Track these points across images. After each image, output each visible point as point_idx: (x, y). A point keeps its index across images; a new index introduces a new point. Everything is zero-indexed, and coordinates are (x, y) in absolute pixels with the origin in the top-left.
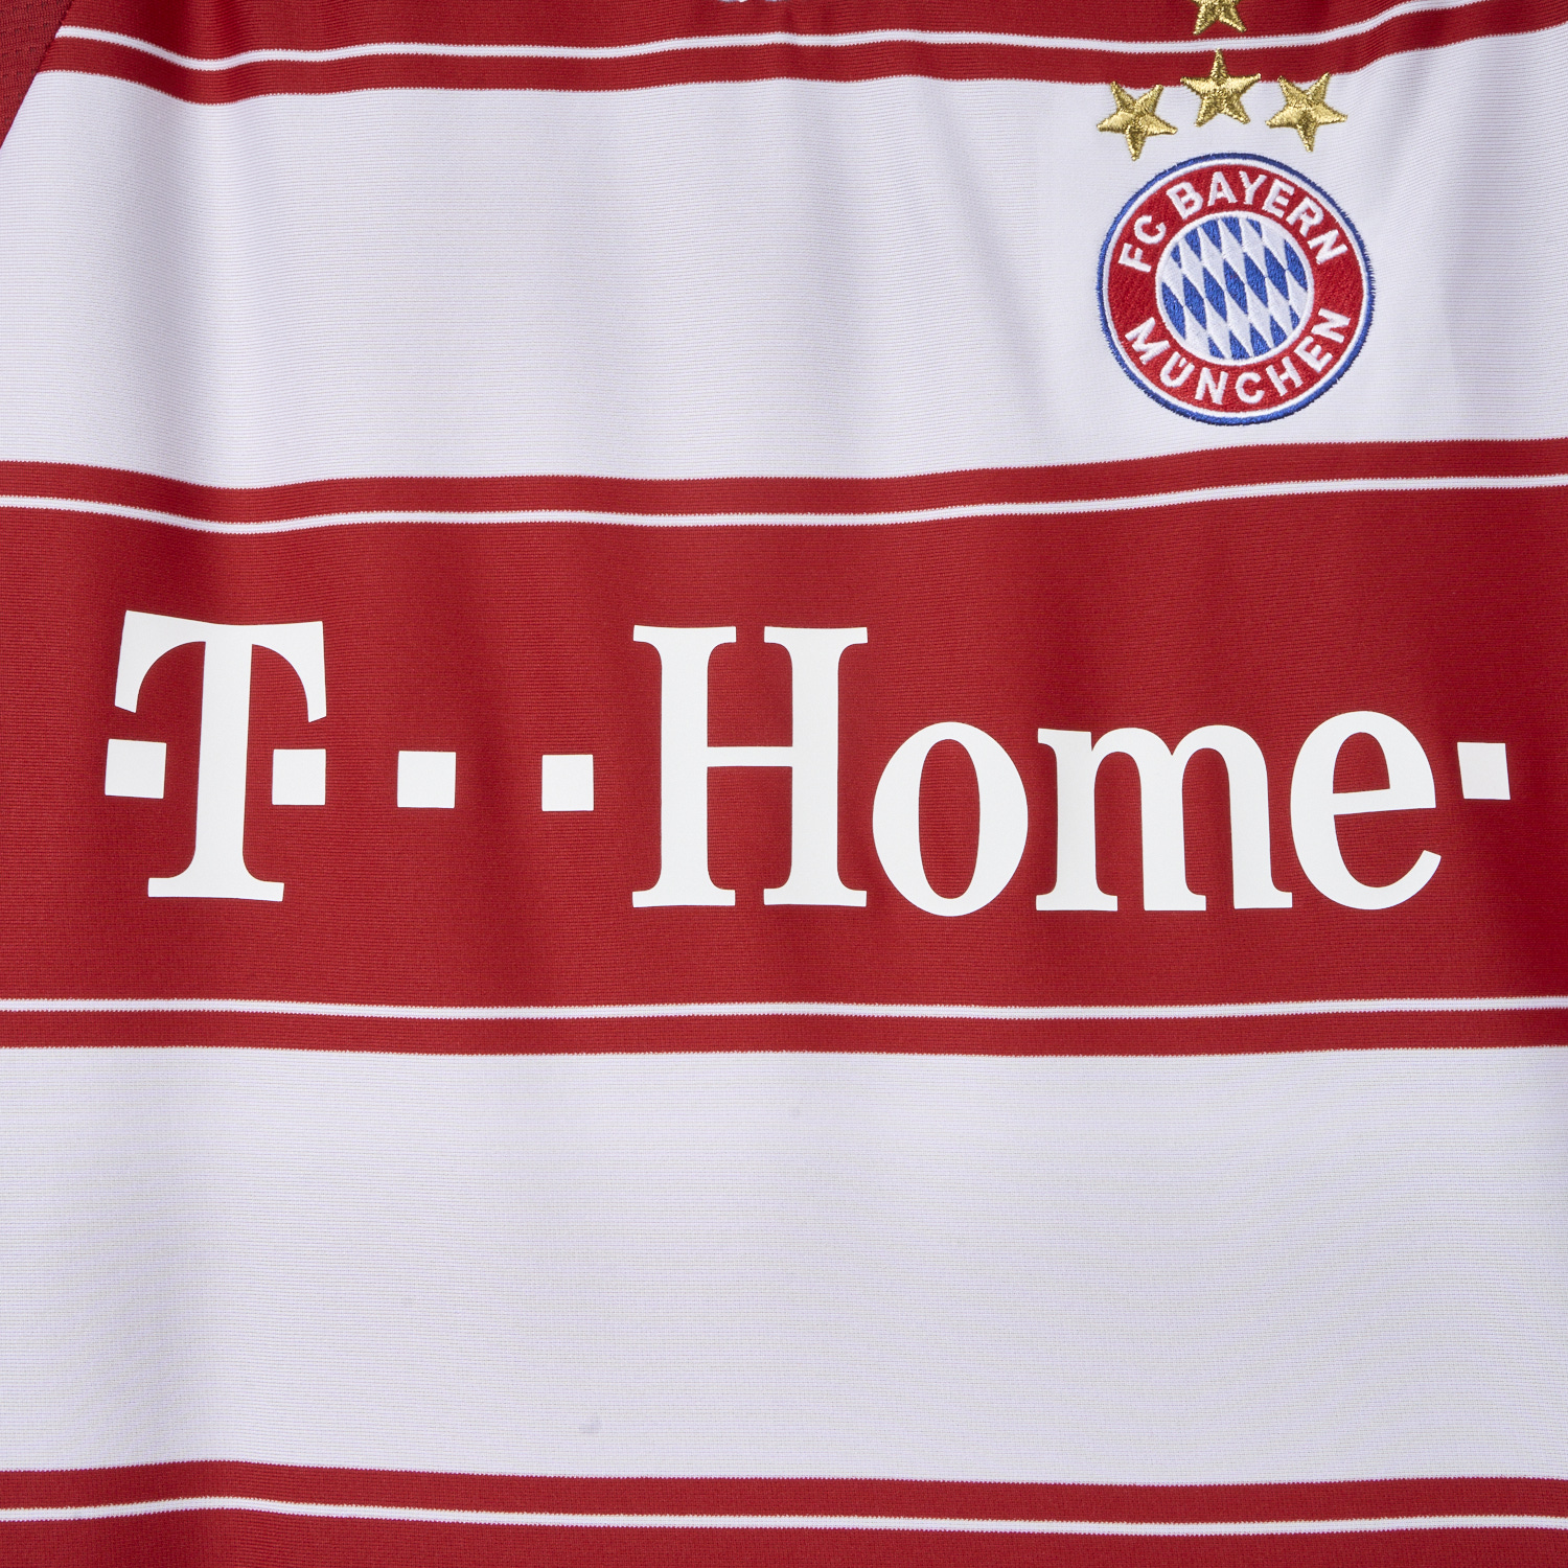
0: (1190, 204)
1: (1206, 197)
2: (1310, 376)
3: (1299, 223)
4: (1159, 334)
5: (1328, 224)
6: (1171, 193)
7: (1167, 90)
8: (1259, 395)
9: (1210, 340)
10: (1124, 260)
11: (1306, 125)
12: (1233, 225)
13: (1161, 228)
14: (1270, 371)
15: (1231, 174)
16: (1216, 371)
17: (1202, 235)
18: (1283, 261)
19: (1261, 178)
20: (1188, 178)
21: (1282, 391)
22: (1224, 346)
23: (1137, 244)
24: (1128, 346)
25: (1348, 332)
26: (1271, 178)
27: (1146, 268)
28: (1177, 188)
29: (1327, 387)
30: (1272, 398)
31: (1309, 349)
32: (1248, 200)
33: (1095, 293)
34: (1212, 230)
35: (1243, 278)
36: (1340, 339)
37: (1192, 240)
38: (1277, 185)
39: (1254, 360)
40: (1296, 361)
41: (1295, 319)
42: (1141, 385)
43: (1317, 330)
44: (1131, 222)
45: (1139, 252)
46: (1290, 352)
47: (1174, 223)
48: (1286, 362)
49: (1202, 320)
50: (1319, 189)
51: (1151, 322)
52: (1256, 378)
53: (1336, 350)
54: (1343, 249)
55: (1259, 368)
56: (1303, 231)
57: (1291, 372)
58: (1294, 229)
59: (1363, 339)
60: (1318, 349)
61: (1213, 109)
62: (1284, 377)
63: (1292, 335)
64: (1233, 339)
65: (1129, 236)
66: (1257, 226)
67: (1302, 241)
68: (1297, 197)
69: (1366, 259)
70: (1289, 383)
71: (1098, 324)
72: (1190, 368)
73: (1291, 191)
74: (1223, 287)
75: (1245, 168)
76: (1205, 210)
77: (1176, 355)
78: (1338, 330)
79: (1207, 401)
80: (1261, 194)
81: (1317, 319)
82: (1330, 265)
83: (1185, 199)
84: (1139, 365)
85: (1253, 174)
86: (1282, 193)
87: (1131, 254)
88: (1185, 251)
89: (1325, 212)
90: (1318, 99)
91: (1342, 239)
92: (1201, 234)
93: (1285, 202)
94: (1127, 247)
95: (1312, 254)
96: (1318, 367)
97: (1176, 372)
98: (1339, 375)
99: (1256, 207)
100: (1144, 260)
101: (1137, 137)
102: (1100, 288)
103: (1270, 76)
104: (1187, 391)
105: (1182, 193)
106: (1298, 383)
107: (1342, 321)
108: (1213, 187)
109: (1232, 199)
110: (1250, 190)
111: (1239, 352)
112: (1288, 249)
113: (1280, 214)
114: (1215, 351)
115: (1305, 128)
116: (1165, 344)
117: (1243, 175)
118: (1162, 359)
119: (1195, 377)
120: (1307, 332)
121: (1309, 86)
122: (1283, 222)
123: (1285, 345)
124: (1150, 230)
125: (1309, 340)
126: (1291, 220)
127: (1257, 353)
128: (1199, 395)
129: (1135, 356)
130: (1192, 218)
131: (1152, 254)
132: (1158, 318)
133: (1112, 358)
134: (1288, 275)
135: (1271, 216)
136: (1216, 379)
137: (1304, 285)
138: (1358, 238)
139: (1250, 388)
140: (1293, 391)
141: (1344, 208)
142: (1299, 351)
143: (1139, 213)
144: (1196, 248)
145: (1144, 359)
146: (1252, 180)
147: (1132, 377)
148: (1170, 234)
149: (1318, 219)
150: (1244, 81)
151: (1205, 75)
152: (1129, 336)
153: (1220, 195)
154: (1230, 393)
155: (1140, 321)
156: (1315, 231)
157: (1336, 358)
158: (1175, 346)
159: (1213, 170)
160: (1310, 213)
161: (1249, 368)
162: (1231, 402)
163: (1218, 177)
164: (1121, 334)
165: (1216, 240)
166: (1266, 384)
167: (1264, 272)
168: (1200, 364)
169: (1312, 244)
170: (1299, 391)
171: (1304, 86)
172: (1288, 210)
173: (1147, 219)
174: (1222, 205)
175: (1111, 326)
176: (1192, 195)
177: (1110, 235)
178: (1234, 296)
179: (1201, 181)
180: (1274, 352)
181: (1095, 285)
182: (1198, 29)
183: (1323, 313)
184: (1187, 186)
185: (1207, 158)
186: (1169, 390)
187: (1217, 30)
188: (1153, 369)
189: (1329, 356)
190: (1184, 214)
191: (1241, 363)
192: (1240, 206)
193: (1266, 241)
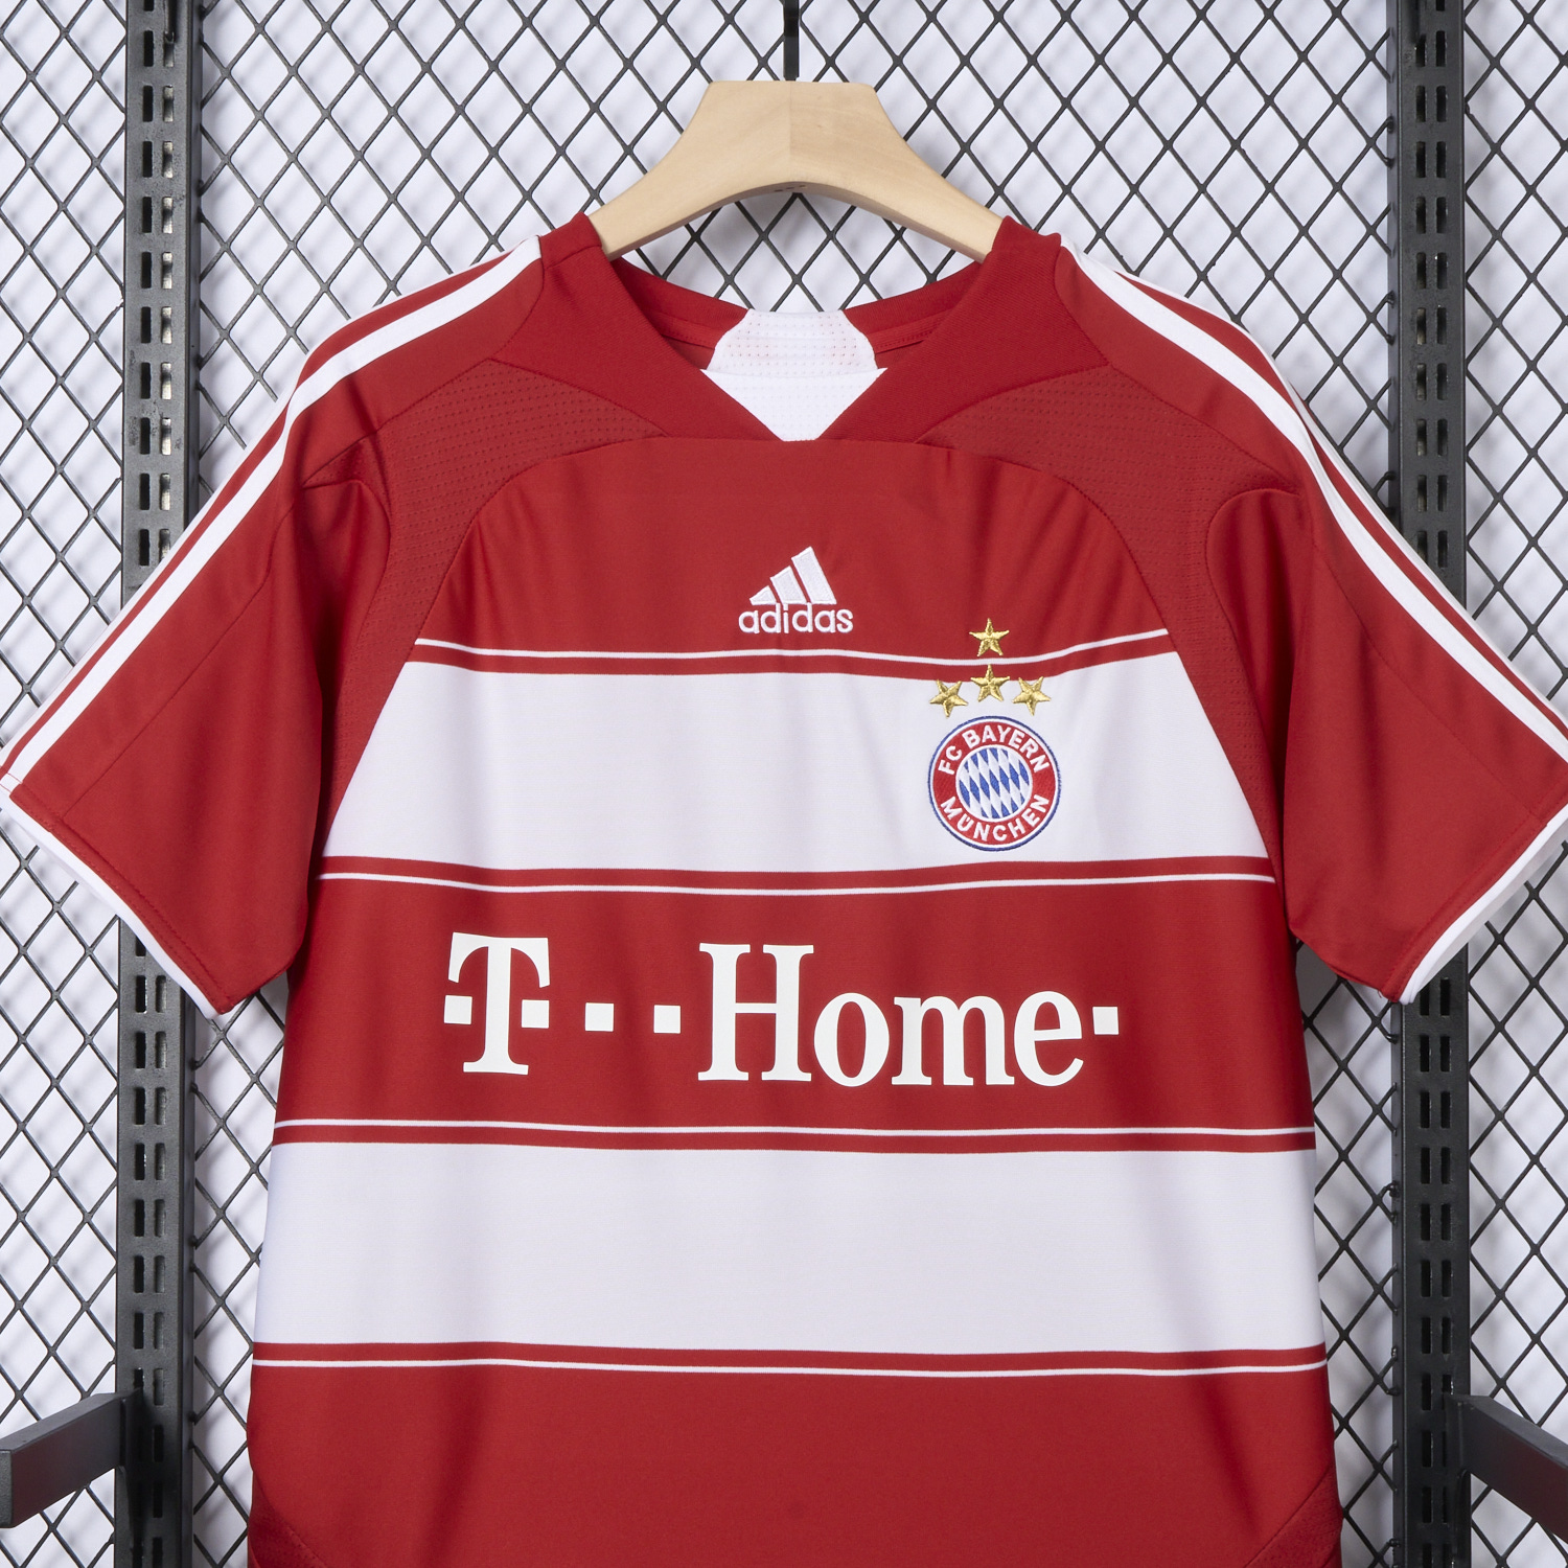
0: (973, 741)
1: (982, 738)
2: (1029, 828)
3: (1026, 751)
4: (957, 805)
5: (1040, 752)
6: (965, 735)
7: (964, 683)
8: (1005, 836)
9: (982, 809)
10: (941, 768)
11: (1032, 701)
12: (994, 752)
13: (960, 752)
14: (1010, 825)
15: (994, 726)
16: (984, 824)
17: (979, 756)
18: (1018, 771)
19: (1008, 729)
20: (973, 728)
21: (1015, 835)
22: (988, 812)
23: (948, 760)
24: (942, 810)
25: (1047, 807)
26: (1013, 729)
27: (952, 772)
28: (967, 733)
29: (1037, 834)
30: (1011, 839)
31: (1029, 815)
32: (1002, 740)
33: (927, 785)
34: (984, 754)
35: (998, 779)
36: (1044, 810)
37: (974, 759)
38: (1016, 732)
39: (1003, 819)
40: (1023, 820)
41: (1023, 800)
42: (948, 829)
43: (1033, 805)
44: (945, 749)
45: (948, 764)
46: (1020, 816)
47: (966, 750)
48: (1018, 821)
49: (978, 798)
50: (1036, 735)
51: (954, 798)
52: (1003, 828)
53: (1042, 816)
54: (1047, 765)
55: (1005, 823)
56: (1028, 756)
57: (1020, 826)
58: (1024, 755)
59: (1054, 811)
60: (1033, 815)
61: (986, 693)
62: (1016, 828)
63: (1021, 807)
64: (993, 809)
65: (943, 756)
66: (1005, 753)
67: (1028, 761)
68: (1027, 737)
69: (1058, 771)
70: (1019, 832)
71: (928, 799)
72: (972, 822)
73: (1023, 735)
74: (989, 783)
75: (1001, 724)
76: (981, 744)
77: (965, 815)
78: (1043, 806)
79: (979, 839)
80: (1008, 737)
81: (1033, 800)
82: (1041, 773)
83: (971, 738)
84: (947, 820)
85: (1005, 726)
86: (1019, 737)
87: (945, 765)
88: (971, 764)
89: (1039, 746)
90: (1038, 689)
91: (1047, 760)
92: (979, 755)
93: (1020, 741)
94: (943, 762)
95: (1032, 767)
96: (1033, 824)
97: (965, 824)
98: (1043, 828)
99: (1006, 743)
100: (951, 768)
101: (949, 706)
102: (929, 782)
103: (1014, 678)
104: (970, 833)
105: (970, 735)
106: (1023, 832)
107: (1045, 801)
108: (985, 733)
109: (994, 739)
110: (1003, 735)
111: (995, 816)
112: (1021, 764)
113: (1017, 747)
114: (984, 815)
115: (1031, 703)
116: (960, 810)
117: (1000, 727)
118: (958, 817)
119: (974, 827)
120: (1028, 806)
121: (1033, 683)
122: (1018, 751)
123: (1017, 813)
124: (954, 753)
125: (1029, 810)
126: (1022, 750)
127: (1004, 816)
128: (976, 836)
129: (945, 815)
130: (974, 748)
131: (955, 765)
132: (957, 797)
133: (935, 816)
134: (1020, 777)
135: (1013, 748)
136: (984, 828)
137: (1028, 783)
138: (1054, 759)
139: (1000, 833)
140: (1021, 836)
141: (1048, 744)
142: (1024, 816)
143: (949, 745)
144: (976, 763)
145: (950, 817)
146: (1004, 730)
147: (944, 825)
148: (964, 756)
149: (1035, 750)
150: (1002, 679)
151: (984, 677)
152: (942, 805)
153: (988, 737)
154: (990, 835)
155: (949, 798)
156: (1034, 756)
157: (1042, 820)
158: (965, 811)
159: (985, 724)
160: (1032, 747)
161: (1000, 823)
162: (991, 840)
163: (987, 728)
164: (939, 803)
165: (986, 759)
166: (1008, 832)
167: (1009, 776)
168: (976, 820)
169: (1032, 762)
170: (1024, 836)
171: (1031, 682)
172: (1021, 745)
173: (953, 748)
174: (989, 742)
175: (934, 800)
176: (975, 736)
177: (934, 755)
178: (994, 787)
179: (979, 729)
180: (1012, 815)
181: (927, 780)
182: (980, 653)
183: (1036, 797)
184: (972, 732)
185: (982, 718)
186: (962, 833)
187: (989, 654)
188: (954, 822)
189: (1038, 819)
190: (971, 746)
191: (996, 820)
192: (998, 743)
193: (1010, 760)
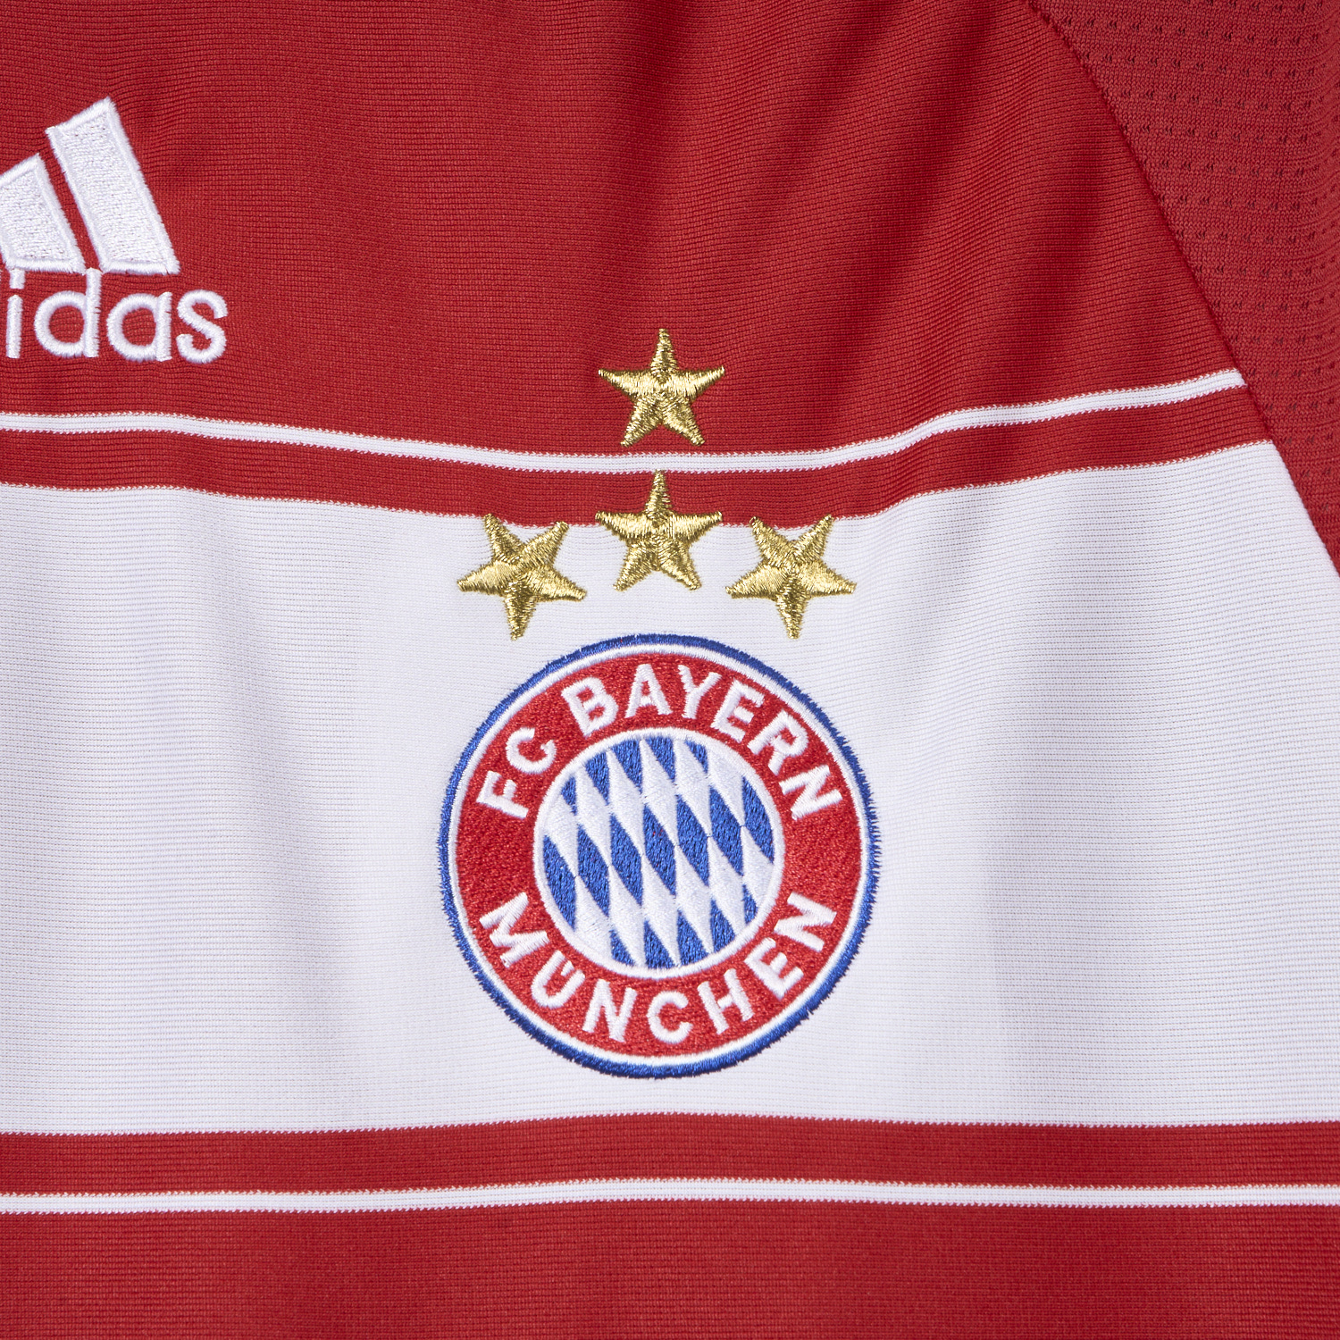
0: (597, 712)
1: (623, 703)
2: (767, 1004)
3: (768, 752)
4: (534, 919)
5: (815, 755)
6: (569, 694)
7: (575, 530)
8: (685, 1029)
9: (613, 934)
10: (486, 797)
11: (795, 597)
12: (664, 753)
13: (550, 748)
14: (704, 990)
15: (666, 668)
16: (619, 985)
17: (612, 763)
18: (737, 811)
19: (712, 678)
20: (597, 671)
21: (721, 1026)
22: (634, 945)
23: (509, 772)
24: (483, 935)
25: (830, 934)
26: (728, 677)
27: (521, 812)
28: (579, 686)
29: (792, 1024)
30: (705, 1036)
31: (767, 959)
32: (690, 712)
33: (434, 849)
34: (629, 759)
35: (673, 836)
36: (816, 944)
37: (597, 771)
38: (737, 689)
39: (680, 971)
40: (747, 977)
41: (750, 907)
42: (499, 1000)
43: (786, 927)
44: (502, 738)
45: (510, 786)
46: (737, 961)
47: (572, 741)
48: (730, 977)
49: (602, 900)
50: (804, 699)
51: (522, 900)
52: (680, 1000)
53: (809, 962)
54: (835, 797)
55: (688, 985)
56: (774, 765)
57: (737, 996)
58: (760, 761)
59: (853, 949)
60: (781, 960)
61: (650, 561)
62: (725, 1002)
63: (744, 933)
64: (649, 935)
65: (496, 760)
66: (700, 754)
67: (771, 781)
68: (773, 707)
69: (871, 816)
70: (732, 1014)
71: (438, 898)
72: (578, 979)
73: (758, 699)
74: (641, 850)
75: (688, 661)
76: (621, 724)
77: (558, 956)
78: (816, 931)
79: (601, 1035)
80: (711, 702)
81: (784, 910)
82: (812, 822)
83: (590, 704)
84: (500, 969)
85: (700, 669)
86: (745, 703)
87: (498, 789)
88: (584, 787)
89: (812, 736)
90: (813, 556)
91: (836, 781)
92: (612, 761)
93: (747, 717)
94: (492, 777)
95: (785, 802)
96: (779, 988)
97: (556, 983)
98: (813, 1005)
99: (702, 722)
100: (518, 799)
101: (524, 598)
102: (443, 840)
103: (737, 516)
104: (570, 1016)
105: (585, 695)
106: (747, 1013)
107: (822, 915)
108: (636, 687)
109: (663, 708)
110: (694, 695)
111: (657, 957)
112: (748, 792)
113: (738, 735)
114: (620, 953)
115: (792, 599)
116: (541, 937)
117: (684, 672)
118: (534, 962)
119: (586, 993)
120: (767, 930)
121: (800, 535)
122: (742, 749)
123: (730, 950)
124: (532, 751)
125: (768, 944)
126: (755, 746)
127: (687, 959)
128: (589, 1025)
129: (494, 953)
130: (598, 736)
131: (532, 792)
132: (534, 894)
133: (458, 954)
134: (745, 836)
135: (725, 738)
136: (618, 999)
137: (769, 853)
138: (860, 780)
139: (670, 1016)
140: (738, 1026)
141: (843, 731)
142: (752, 961)
143: (517, 722)
144: (602, 784)
145: (508, 958)
146: (698, 679)
147: (488, 987)
148: (563, 759)
149: (799, 747)
150: (697, 522)
151: (638, 510)
152: (486, 920)
153: (645, 701)
154: (638, 1022)
155: (505, 896)
156: (794, 766)
157: (810, 976)
158: (557, 941)
159: (636, 661)
160: (787, 737)
161: (672, 984)
162: (639, 1038)
163: (644, 673)
164: (475, 914)
165: (634, 773)
166: (696, 1012)
167: (707, 827)
168: (594, 972)
169: (787, 786)
170: (747, 1028)
171: (792, 533)
172: (753, 730)
173: (527, 734)
174: (647, 717)
175: (458, 901)
176: (602, 697)
177: (466, 756)
178: (655, 864)
179: (617, 677)
180: (713, 960)
181: (436, 835)
182: (629, 437)
183: (795, 900)
184: (594, 684)
185: (628, 640)
186: (544, 1013)
187: (660, 440)
188: (521, 975)
189: (797, 974)
190: (587, 727)
191: (659, 974)
192: (676, 720)
193: (715, 778)
